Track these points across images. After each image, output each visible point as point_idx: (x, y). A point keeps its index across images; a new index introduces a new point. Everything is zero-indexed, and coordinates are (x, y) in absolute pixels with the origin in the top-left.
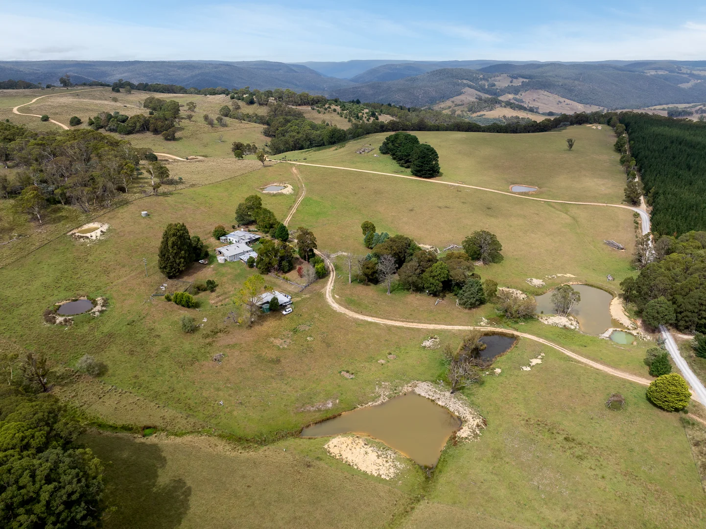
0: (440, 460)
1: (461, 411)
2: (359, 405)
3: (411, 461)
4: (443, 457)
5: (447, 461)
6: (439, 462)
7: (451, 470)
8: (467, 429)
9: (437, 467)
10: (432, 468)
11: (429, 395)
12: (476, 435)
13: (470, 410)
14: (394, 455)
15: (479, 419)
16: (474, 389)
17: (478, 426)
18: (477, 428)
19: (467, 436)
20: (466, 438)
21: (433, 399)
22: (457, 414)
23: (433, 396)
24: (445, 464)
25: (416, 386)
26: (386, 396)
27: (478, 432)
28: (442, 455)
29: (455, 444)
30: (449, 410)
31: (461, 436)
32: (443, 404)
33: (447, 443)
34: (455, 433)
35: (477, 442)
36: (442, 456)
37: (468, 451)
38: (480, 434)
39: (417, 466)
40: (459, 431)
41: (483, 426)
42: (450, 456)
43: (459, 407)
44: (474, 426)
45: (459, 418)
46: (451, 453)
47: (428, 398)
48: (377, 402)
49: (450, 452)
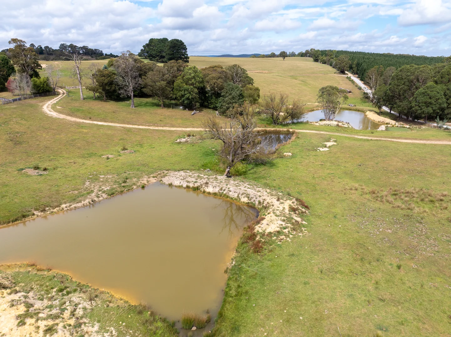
0: (226, 294)
1: (251, 194)
2: (36, 210)
3: (140, 313)
4: (233, 285)
5: (247, 292)
6: (225, 301)
7: (268, 317)
8: (274, 217)
9: (221, 315)
10: (209, 321)
11: (188, 182)
12: (296, 226)
13: (268, 191)
14: (87, 305)
15: (291, 200)
16: (263, 172)
17: (293, 210)
18: (292, 213)
19: (278, 229)
20: (278, 232)
21: (196, 185)
22: (245, 200)
23: (196, 182)
24: (244, 302)
25: (164, 176)
26: (104, 192)
27: (299, 219)
28: (229, 279)
29: (258, 248)
30: (228, 197)
31: (267, 231)
32: (217, 190)
33: (237, 251)
34: (251, 228)
35: (304, 236)
36: (231, 283)
37: (294, 258)
38: (304, 222)
39: (159, 324)
40: (258, 222)
41: (304, 210)
42: (253, 277)
43: (246, 189)
44: (287, 211)
45: (251, 206)
46: (251, 271)
47: (188, 187)
48: (80, 202)
49: (251, 268)
